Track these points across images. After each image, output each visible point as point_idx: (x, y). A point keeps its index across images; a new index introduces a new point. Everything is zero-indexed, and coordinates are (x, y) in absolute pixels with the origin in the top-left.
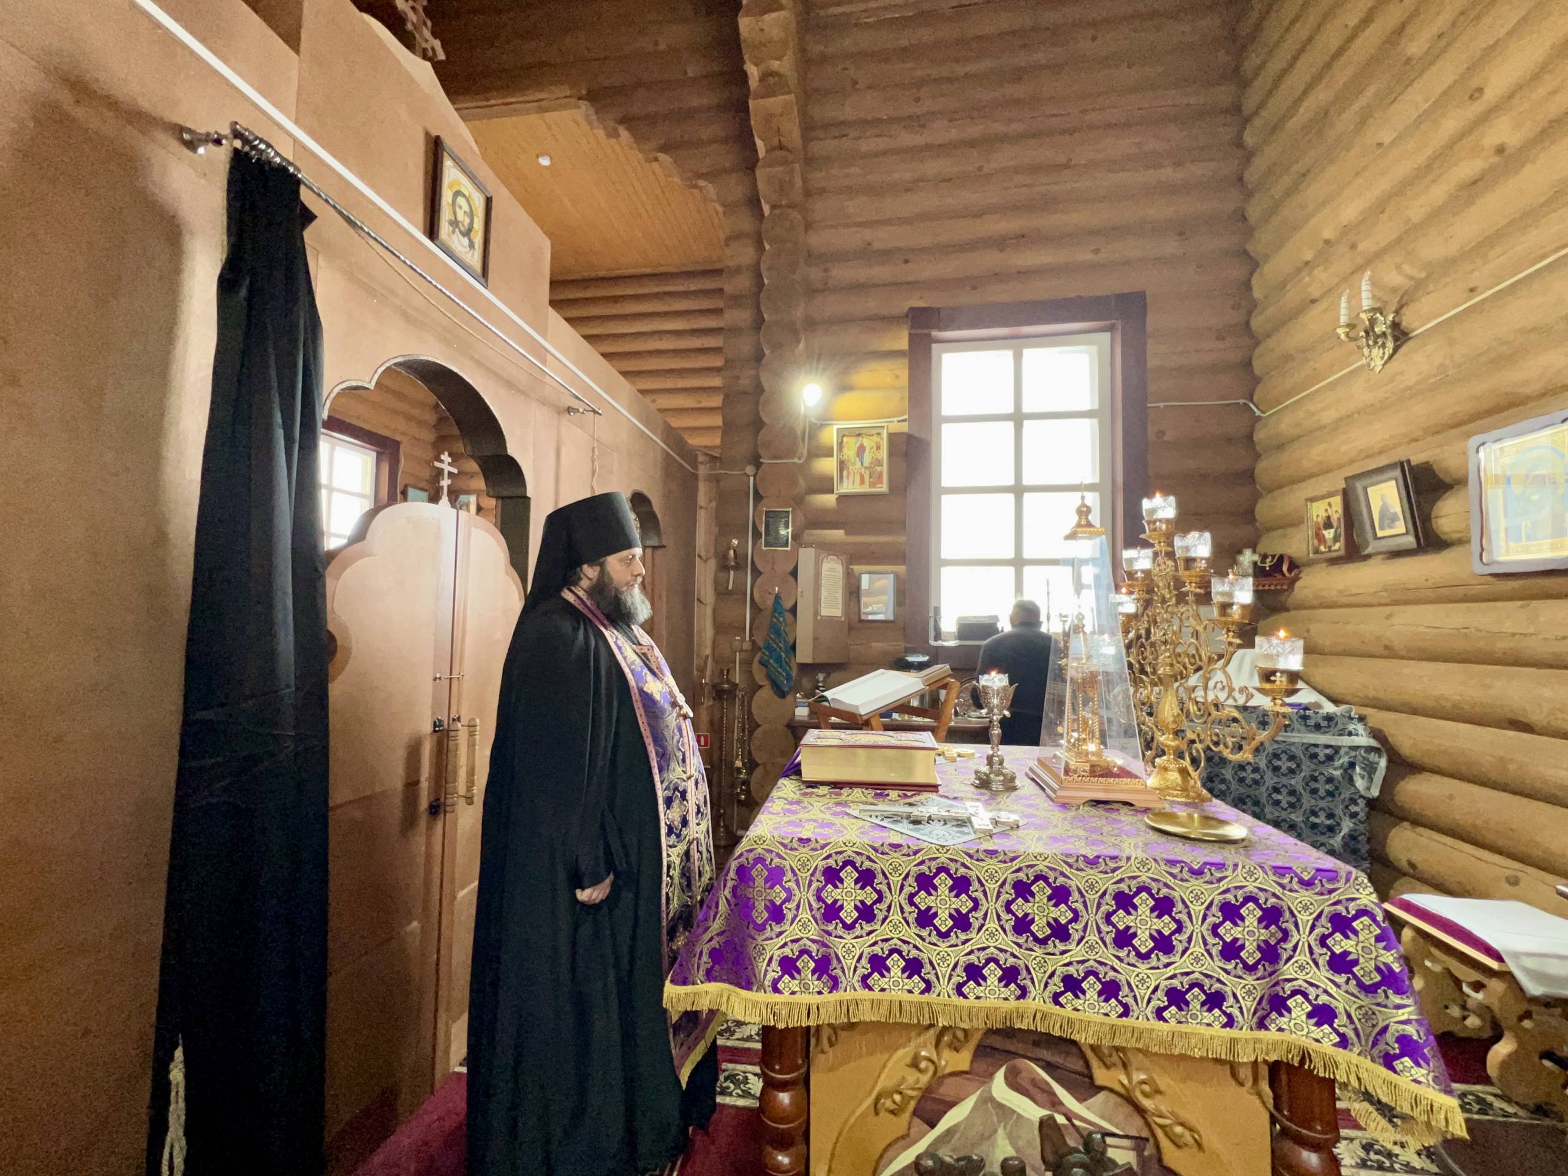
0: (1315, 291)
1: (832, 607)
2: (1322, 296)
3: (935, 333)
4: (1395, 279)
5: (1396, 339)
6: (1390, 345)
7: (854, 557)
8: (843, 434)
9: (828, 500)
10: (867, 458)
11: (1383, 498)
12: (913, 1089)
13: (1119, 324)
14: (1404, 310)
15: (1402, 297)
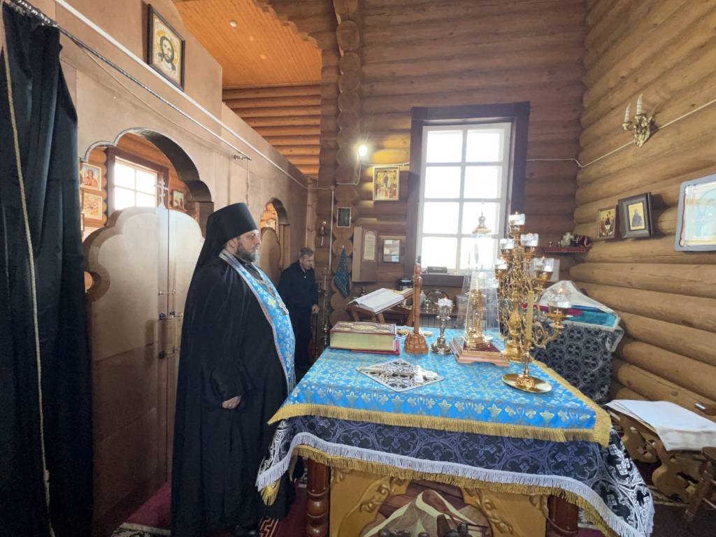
0: (614, 104)
1: (370, 255)
2: (617, 106)
3: (425, 120)
4: (654, 98)
5: (651, 130)
6: (648, 133)
7: (382, 232)
8: (378, 170)
9: (370, 203)
10: (389, 183)
11: (636, 211)
12: (378, 501)
13: (516, 118)
14: (656, 116)
15: (657, 108)
